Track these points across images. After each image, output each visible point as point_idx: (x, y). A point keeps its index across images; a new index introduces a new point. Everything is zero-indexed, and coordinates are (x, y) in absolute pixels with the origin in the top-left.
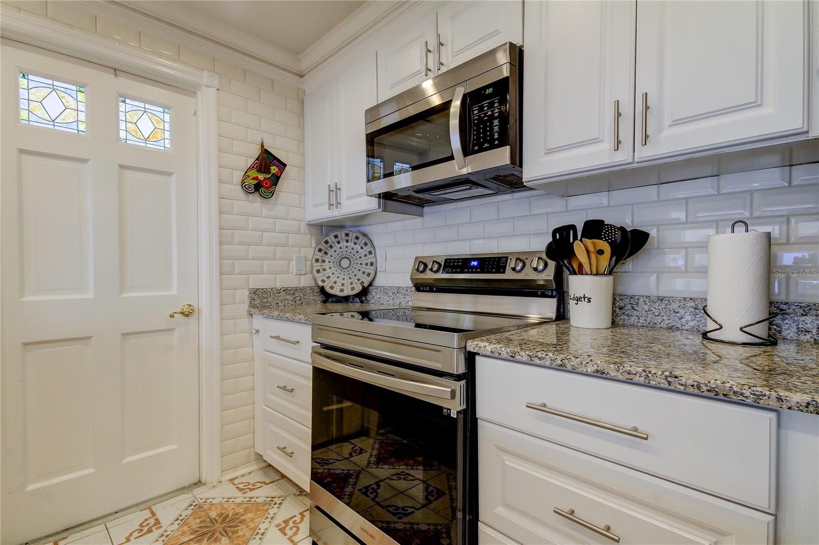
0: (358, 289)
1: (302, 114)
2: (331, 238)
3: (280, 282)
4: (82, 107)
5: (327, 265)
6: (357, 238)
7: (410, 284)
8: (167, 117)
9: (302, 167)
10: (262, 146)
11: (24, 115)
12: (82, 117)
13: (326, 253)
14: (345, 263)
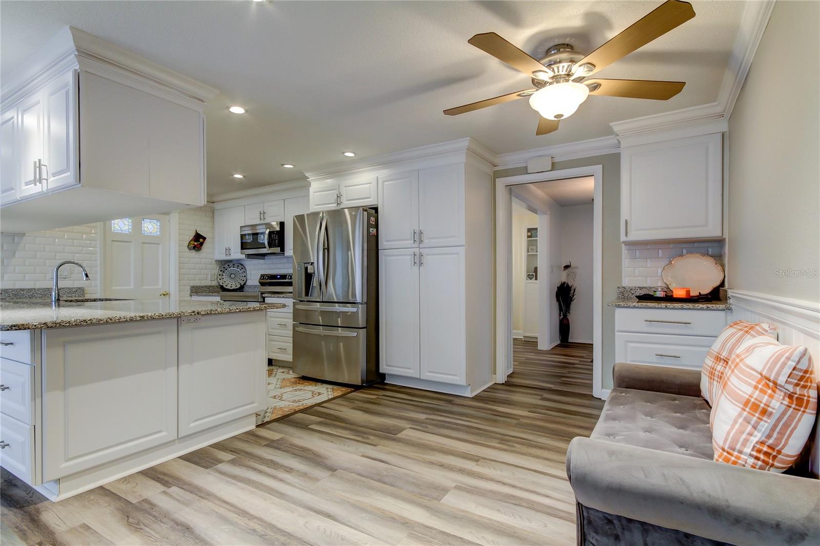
0: (239, 286)
1: (213, 217)
2: (226, 266)
3: (203, 283)
4: (130, 224)
5: (224, 277)
6: (238, 266)
7: (258, 284)
8: (158, 224)
9: (213, 238)
10: (196, 232)
11: (113, 229)
12: (130, 227)
13: (224, 272)
14: (233, 276)
